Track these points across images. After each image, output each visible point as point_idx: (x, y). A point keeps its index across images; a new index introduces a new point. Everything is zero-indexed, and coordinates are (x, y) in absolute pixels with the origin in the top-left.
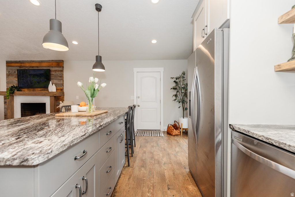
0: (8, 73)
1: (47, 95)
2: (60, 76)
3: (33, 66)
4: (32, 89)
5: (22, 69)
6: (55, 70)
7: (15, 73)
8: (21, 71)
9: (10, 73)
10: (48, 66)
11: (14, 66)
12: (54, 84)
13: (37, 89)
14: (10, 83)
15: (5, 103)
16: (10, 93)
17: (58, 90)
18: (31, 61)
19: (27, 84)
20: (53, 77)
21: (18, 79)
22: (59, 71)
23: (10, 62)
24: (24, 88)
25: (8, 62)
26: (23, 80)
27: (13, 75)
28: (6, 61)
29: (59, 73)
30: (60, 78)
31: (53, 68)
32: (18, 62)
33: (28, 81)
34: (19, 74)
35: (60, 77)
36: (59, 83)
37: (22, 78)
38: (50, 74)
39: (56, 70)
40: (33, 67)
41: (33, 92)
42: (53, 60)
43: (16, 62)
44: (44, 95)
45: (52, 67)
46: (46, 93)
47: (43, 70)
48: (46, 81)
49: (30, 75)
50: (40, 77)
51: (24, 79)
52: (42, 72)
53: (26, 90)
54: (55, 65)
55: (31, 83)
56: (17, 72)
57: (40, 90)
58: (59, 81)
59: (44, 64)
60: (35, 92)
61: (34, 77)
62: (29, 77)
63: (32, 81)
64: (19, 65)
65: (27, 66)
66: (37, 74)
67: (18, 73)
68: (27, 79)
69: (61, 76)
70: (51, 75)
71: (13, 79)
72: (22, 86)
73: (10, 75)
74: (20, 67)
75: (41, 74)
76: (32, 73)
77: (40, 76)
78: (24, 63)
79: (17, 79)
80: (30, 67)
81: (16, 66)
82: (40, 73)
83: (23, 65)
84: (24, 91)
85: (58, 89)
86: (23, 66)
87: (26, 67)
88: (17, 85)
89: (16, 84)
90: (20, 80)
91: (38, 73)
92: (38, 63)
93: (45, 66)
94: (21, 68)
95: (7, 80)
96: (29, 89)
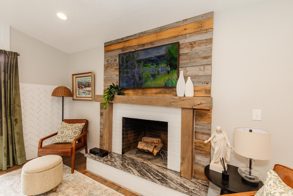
0: (106, 63)
1: (175, 104)
2: (205, 55)
3: (143, 43)
4: (140, 91)
5: (125, 52)
6: (191, 44)
7: (115, 62)
8: (125, 57)
9: (109, 63)
10: (175, 37)
11: (114, 50)
12: (189, 78)
13: (149, 91)
14: (109, 80)
15: (102, 114)
16: (108, 98)
17: (198, 91)
18: (141, 32)
19: (133, 80)
20: (185, 62)
21: (120, 72)
22: (201, 43)
23: (110, 44)
24: (127, 89)
25: (107, 44)
26: (127, 73)
27: (113, 66)
28: (105, 43)
29: (203, 47)
30: (205, 60)
31: (186, 38)
32: (120, 41)
33: (136, 75)
34: (121, 63)
35: (205, 58)
36: (201, 73)
37: (126, 70)
38: (179, 55)
39: (195, 42)
40: (143, 45)
41: (142, 97)
42: (186, 20)
43: (117, 42)
44: (169, 105)
45: (184, 36)
46: (173, 100)
47: (164, 48)
48: (168, 72)
49: (139, 61)
50: (157, 64)
51: (129, 70)
52: (162, 52)
53: (130, 92)
54: (193, 31)
55: (140, 78)
56: (118, 61)
57: (156, 93)
58: (202, 68)
59: (166, 35)
61: (145, 66)
62: (137, 65)
63: (142, 73)
64: (122, 47)
65: (134, 44)
66: (151, 58)
67: (120, 60)
68: (133, 71)
69: (208, 55)
70: (181, 57)
71: (113, 73)
72: (124, 85)
73: (108, 67)
74: (123, 49)
75: (159, 57)
76: (143, 56)
77: (156, 61)
78: (129, 40)
79: (118, 73)
81: (117, 49)
82: (158, 55)
83: (127, 44)
84: (128, 94)
85: (197, 89)
86: (127, 47)
88: (118, 84)
89: (116, 82)
90: (123, 73)
91: (154, 54)
92: (153, 35)
93: (167, 37)
94: (125, 50)
95: (104, 75)
96: (136, 91)
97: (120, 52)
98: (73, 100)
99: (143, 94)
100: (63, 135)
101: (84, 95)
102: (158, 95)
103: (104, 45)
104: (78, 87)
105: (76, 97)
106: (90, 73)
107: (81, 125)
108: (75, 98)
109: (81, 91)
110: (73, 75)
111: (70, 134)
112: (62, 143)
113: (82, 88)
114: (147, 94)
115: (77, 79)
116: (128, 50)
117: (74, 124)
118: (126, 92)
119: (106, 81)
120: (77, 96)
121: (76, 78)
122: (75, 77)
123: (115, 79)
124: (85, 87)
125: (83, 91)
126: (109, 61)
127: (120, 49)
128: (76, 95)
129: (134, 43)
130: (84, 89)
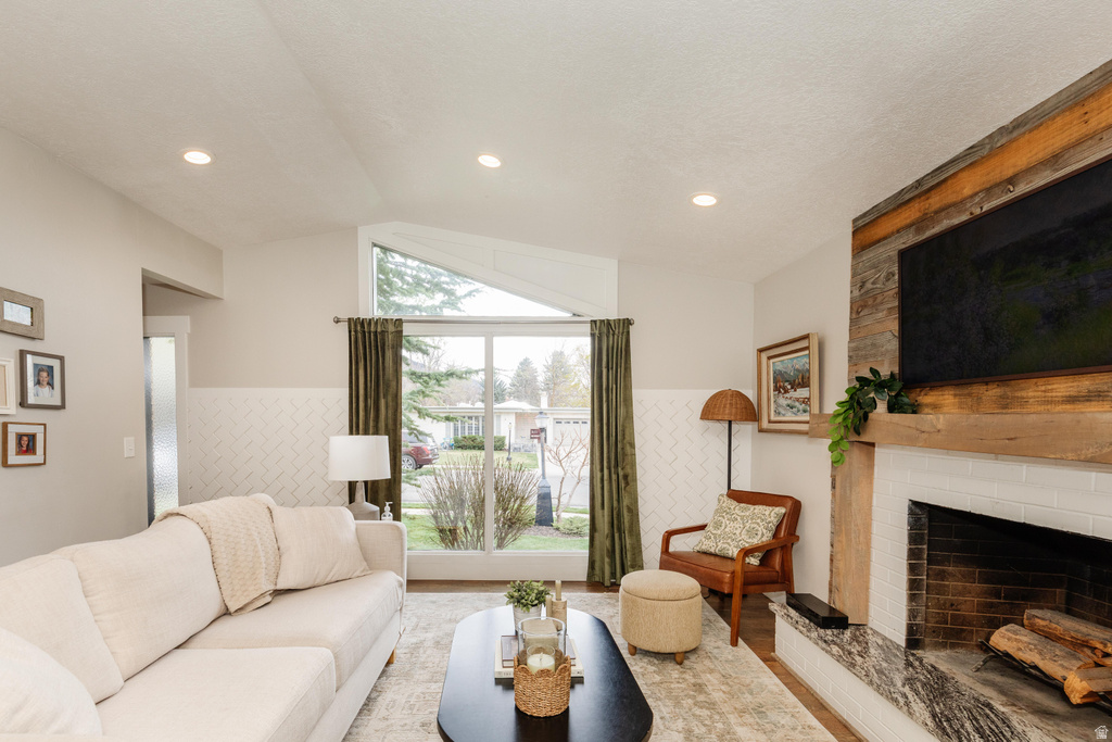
0: (856, 293)
4: (992, 392)
7: (889, 285)
8: (923, 255)
9: (867, 292)
11: (885, 238)
13: (1033, 390)
14: (865, 357)
19: (955, 348)
21: (902, 322)
23: (871, 217)
24: (932, 386)
25: (861, 223)
26: (931, 319)
27: (879, 299)
28: (854, 221)
32: (907, 197)
33: (968, 323)
34: (907, 284)
37: (925, 310)
41: (996, 419)
43: (898, 202)
49: (984, 263)
51: (940, 308)
53: (947, 398)
55: (989, 337)
56: (896, 276)
60: (1009, 419)
61: (1010, 279)
62: (973, 281)
63: (999, 312)
64: (918, 215)
65: (967, 191)
67: (905, 274)
68: (957, 308)
71: (879, 328)
72: (921, 370)
73: (864, 306)
74: (919, 224)
78: (944, 181)
79: (896, 326)
80: (989, 191)
81: (898, 231)
83: (935, 201)
84: (935, 407)
86: (936, 212)
87: (958, 205)
88: (897, 369)
89: (890, 362)
90: (916, 324)
94: (927, 228)
95: (851, 340)
96: (970, 395)
97: (910, 239)
98: (761, 431)
99: (1005, 407)
100: (719, 532)
101: (789, 416)
102: (1079, 407)
103: (850, 230)
104: (777, 389)
105: (770, 422)
106: (806, 337)
107: (773, 514)
108: (765, 424)
109: (783, 401)
110: (761, 351)
111: (738, 532)
112: (715, 555)
113: (786, 391)
114: (1023, 402)
115: (772, 361)
116: (939, 222)
117: (752, 507)
118: (927, 398)
119: (854, 359)
120: (773, 418)
121: (769, 358)
122: (764, 356)
123: (887, 351)
124: (795, 386)
125: (789, 402)
126: (869, 285)
127: (909, 226)
128: (769, 416)
129: (968, 185)
130: (792, 394)
